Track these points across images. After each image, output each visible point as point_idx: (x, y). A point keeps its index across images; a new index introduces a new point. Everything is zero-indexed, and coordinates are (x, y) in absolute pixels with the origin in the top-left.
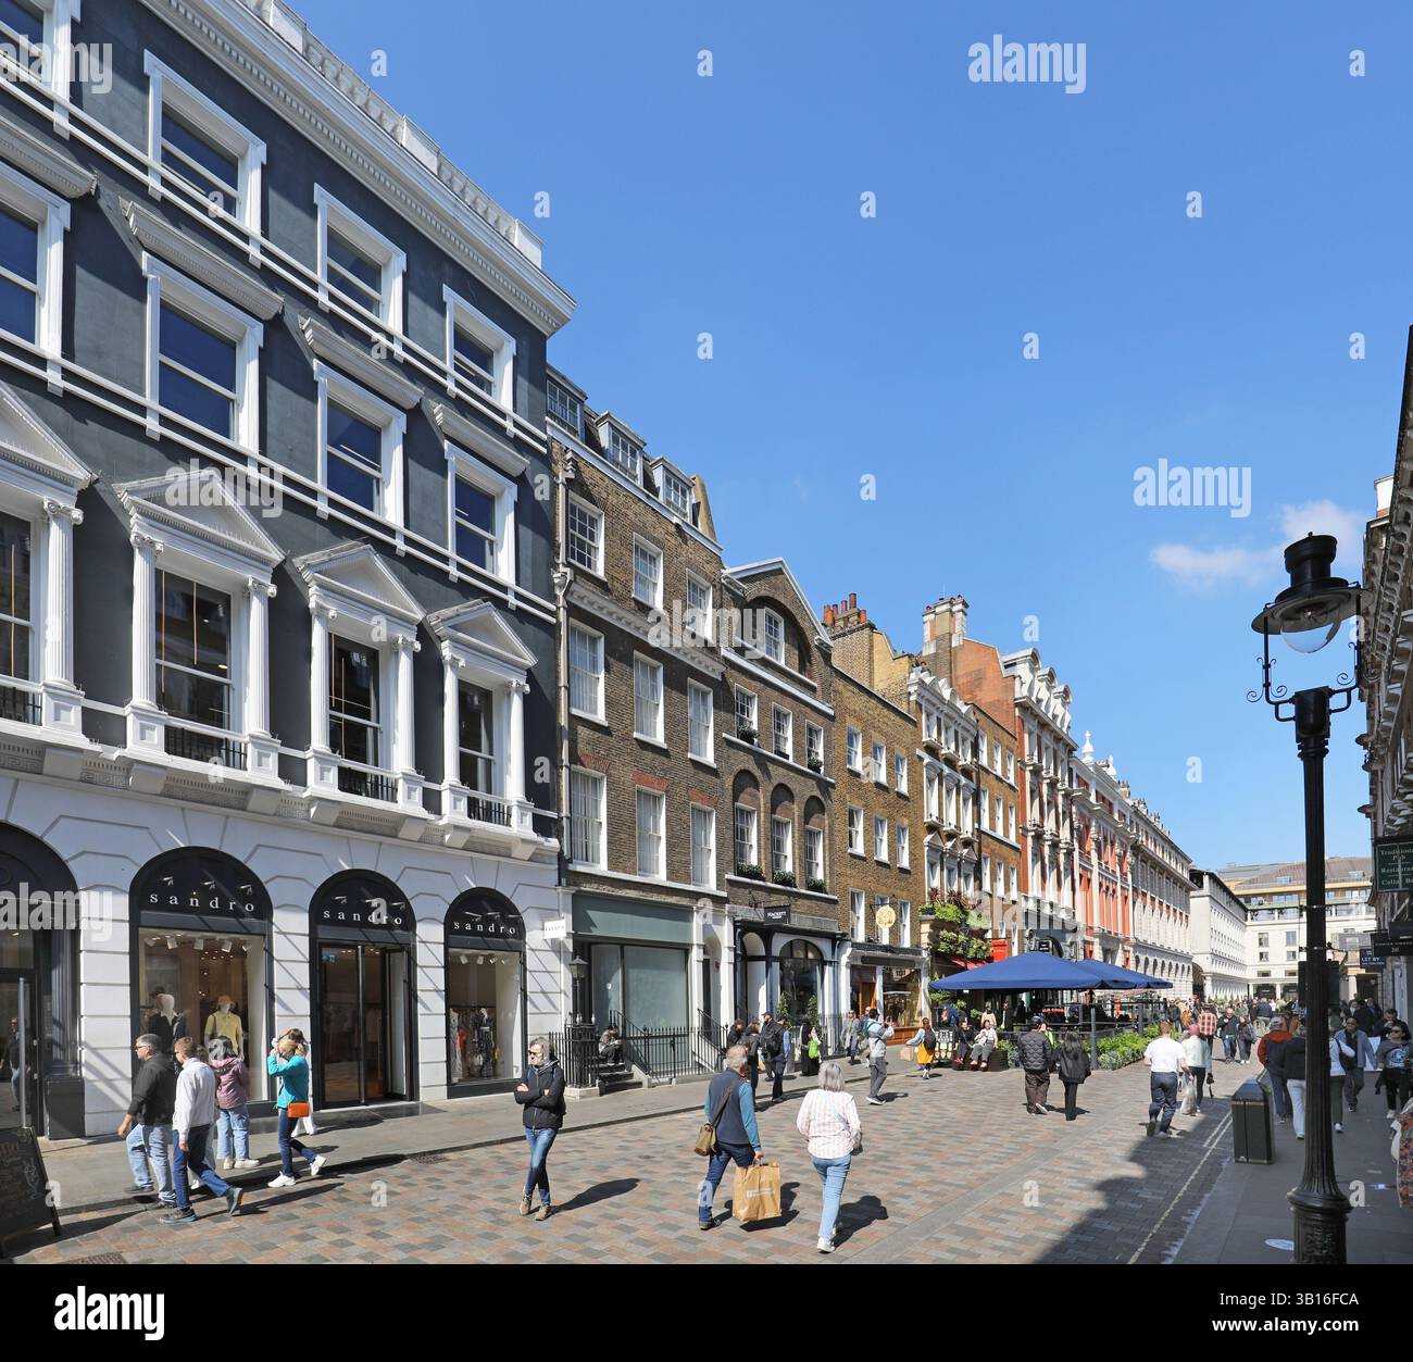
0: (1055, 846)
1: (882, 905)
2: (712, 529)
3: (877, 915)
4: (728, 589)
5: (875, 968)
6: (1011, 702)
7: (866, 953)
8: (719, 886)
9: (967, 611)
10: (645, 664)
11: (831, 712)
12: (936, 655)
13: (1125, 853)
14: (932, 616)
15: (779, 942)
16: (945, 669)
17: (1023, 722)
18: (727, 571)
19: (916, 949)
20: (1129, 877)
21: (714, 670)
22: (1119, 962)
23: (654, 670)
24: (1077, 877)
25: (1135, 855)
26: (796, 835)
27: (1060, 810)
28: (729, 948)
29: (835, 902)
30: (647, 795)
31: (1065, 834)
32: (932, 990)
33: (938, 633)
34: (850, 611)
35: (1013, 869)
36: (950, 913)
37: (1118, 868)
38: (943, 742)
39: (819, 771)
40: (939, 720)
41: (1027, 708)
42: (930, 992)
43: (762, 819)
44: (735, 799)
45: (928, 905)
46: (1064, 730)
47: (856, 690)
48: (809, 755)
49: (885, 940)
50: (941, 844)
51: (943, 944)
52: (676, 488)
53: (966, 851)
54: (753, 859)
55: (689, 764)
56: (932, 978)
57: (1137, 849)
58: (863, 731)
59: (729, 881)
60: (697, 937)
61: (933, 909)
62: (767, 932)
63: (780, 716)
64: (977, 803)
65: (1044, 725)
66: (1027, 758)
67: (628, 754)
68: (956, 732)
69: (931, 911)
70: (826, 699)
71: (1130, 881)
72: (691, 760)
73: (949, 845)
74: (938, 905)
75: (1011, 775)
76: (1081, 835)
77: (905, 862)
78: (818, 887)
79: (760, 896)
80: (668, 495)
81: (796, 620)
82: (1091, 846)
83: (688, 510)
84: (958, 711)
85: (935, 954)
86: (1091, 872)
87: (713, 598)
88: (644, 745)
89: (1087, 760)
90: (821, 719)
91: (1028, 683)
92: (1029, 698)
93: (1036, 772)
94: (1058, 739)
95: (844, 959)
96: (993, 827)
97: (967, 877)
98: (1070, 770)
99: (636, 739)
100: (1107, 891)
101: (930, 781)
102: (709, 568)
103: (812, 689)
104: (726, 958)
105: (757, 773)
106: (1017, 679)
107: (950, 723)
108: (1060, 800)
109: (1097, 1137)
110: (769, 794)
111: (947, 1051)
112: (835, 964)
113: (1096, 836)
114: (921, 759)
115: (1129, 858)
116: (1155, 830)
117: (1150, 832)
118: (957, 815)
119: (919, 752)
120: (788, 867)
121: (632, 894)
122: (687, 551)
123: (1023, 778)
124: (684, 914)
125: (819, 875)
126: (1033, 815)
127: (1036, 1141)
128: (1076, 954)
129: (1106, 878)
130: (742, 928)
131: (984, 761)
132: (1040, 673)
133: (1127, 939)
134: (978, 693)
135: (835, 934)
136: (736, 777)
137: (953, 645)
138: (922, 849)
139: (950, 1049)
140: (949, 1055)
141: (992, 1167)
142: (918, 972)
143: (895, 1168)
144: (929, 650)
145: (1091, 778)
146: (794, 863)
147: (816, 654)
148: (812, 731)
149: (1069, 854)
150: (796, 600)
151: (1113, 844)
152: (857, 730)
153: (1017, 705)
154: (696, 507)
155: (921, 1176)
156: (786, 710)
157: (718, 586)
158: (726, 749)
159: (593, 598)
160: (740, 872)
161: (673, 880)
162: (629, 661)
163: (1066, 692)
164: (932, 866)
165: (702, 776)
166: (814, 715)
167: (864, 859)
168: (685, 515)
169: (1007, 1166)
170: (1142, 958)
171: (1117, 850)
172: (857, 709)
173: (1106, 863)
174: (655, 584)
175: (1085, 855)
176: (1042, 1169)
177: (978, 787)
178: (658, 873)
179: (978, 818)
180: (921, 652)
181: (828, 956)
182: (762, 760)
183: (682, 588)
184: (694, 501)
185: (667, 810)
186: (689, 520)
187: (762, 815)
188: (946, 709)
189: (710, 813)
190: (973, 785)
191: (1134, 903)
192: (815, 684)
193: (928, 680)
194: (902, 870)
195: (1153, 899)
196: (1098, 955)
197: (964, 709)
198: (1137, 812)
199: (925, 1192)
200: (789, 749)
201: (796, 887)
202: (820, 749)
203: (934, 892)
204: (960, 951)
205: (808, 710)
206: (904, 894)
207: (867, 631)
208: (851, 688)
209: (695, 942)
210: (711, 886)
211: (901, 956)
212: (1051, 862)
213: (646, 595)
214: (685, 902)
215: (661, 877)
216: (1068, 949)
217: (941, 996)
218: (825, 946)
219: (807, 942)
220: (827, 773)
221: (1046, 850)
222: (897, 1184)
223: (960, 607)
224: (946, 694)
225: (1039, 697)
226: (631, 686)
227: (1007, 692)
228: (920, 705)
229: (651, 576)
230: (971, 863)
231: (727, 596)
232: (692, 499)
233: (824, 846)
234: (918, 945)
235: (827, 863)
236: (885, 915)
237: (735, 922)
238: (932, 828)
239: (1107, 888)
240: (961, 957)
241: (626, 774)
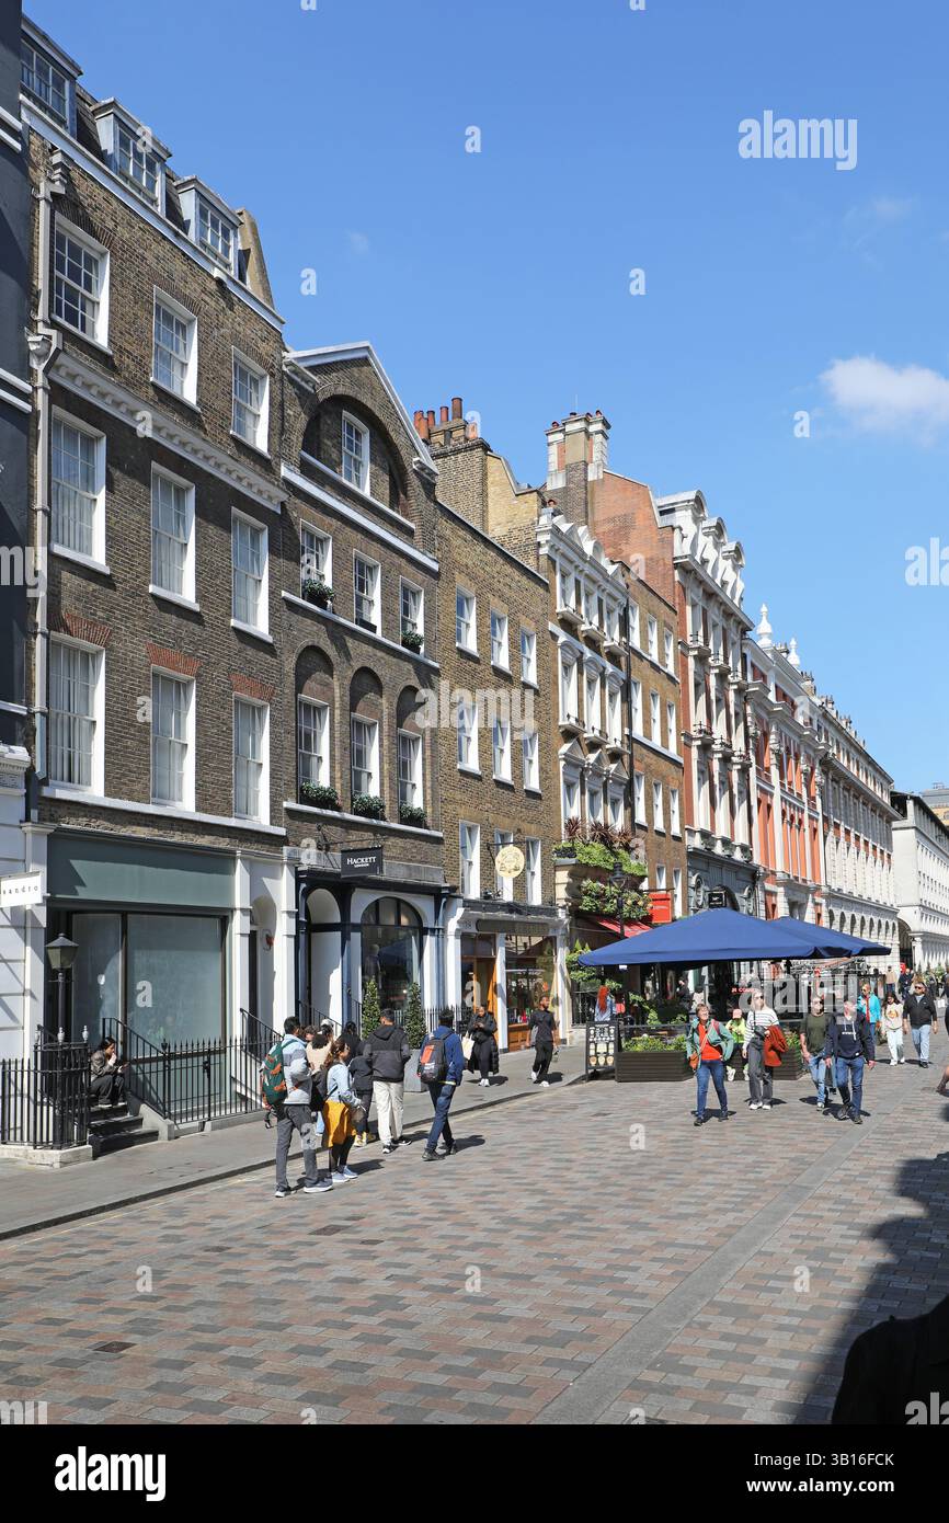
0: (726, 760)
1: (504, 844)
2: (267, 291)
3: (498, 859)
4: (292, 381)
5: (495, 937)
6: (669, 562)
7: (484, 915)
8: (274, 820)
9: (608, 432)
10: (167, 483)
11: (435, 567)
12: (565, 489)
13: (813, 769)
14: (560, 436)
15: (361, 901)
16: (579, 510)
17: (684, 589)
18: (291, 355)
19: (549, 908)
20: (819, 801)
21: (270, 498)
22: (809, 917)
23: (180, 492)
24: (754, 802)
25: (825, 773)
26: (386, 743)
27: (732, 712)
28: (288, 912)
29: (439, 841)
30: (168, 680)
31: (738, 743)
32: (573, 966)
33: (569, 460)
34: (454, 423)
35: (673, 792)
36: (596, 853)
37: (804, 790)
38: (583, 613)
39: (417, 651)
40: (577, 582)
41: (690, 571)
42: (570, 969)
43: (337, 718)
44: (299, 689)
45: (565, 843)
46: (736, 602)
47: (469, 537)
48: (404, 628)
49: (508, 896)
50: (581, 757)
51: (586, 899)
52: (215, 224)
53: (613, 767)
54: (323, 778)
55: (232, 635)
56: (572, 950)
57: (827, 765)
58: (478, 595)
59: (288, 811)
60: (240, 897)
61: (573, 849)
62: (342, 888)
63: (363, 570)
64: (627, 699)
65: (710, 595)
66: (689, 639)
67: (141, 617)
68: (600, 601)
69: (570, 853)
70: (428, 548)
71: (819, 809)
72: (235, 629)
73: (592, 757)
74: (579, 843)
75: (670, 661)
76: (758, 744)
77: (533, 782)
78: (415, 819)
79: (334, 833)
80: (202, 233)
81: (388, 434)
82: (770, 760)
83: (232, 258)
84: (603, 572)
85: (576, 913)
86: (772, 795)
87: (271, 392)
88: (165, 605)
89: (764, 643)
90: (421, 576)
91: (690, 538)
92: (692, 556)
93: (702, 659)
94: (729, 614)
95: (453, 925)
96: (648, 734)
97: (615, 803)
98: (744, 656)
99: (152, 595)
100: (792, 822)
101: (567, 668)
102: (264, 348)
103: (409, 533)
104: (284, 928)
105: (331, 651)
106: (677, 531)
107: (592, 587)
108: (732, 696)
109: (850, 1165)
110: (347, 683)
111: (607, 1054)
112: (440, 932)
113: (776, 747)
114: (554, 637)
115: (818, 777)
116: (848, 739)
117: (842, 741)
118: (601, 717)
119: (553, 627)
120: (373, 790)
121: (142, 832)
122: (233, 321)
123: (685, 666)
124: (219, 862)
125: (417, 801)
126: (698, 717)
127: (773, 1177)
128: (755, 909)
129: (790, 803)
130: (308, 882)
131: (635, 641)
132: (705, 524)
133: (818, 888)
134: (623, 547)
135: (440, 888)
136: (300, 657)
137: (590, 479)
138: (556, 763)
139: (611, 1052)
140: (611, 1061)
141: (731, 1216)
142: (551, 941)
143: (599, 1229)
144: (556, 483)
145: (769, 669)
146: (382, 785)
147: (414, 482)
148: (409, 593)
149: (744, 771)
150: (388, 404)
151: (797, 758)
152: (470, 593)
153: (676, 566)
154: (244, 255)
155: (640, 1238)
156: (370, 561)
157: (278, 376)
158: (286, 613)
159: (92, 378)
160: (304, 798)
161: (205, 811)
162: (144, 477)
163: (738, 552)
164: (569, 786)
165: (250, 652)
166: (411, 569)
167: (478, 778)
168: (227, 266)
169: (748, 1214)
170: (837, 913)
171: (803, 767)
172: (470, 563)
173: (790, 783)
174: (184, 365)
175: (763, 773)
176: (795, 1215)
177: (629, 677)
178: (181, 800)
179: (628, 721)
180: (545, 486)
181: (429, 922)
182: (337, 632)
183: (227, 374)
184: (240, 247)
185: (197, 703)
186: (233, 273)
187: (337, 712)
188: (587, 569)
189: (261, 709)
190: (623, 675)
191: (825, 837)
192: (413, 526)
193: (565, 527)
194: (531, 794)
195: (847, 832)
196: (782, 910)
197: (611, 569)
198: (825, 715)
199: (654, 1260)
200: (375, 617)
201: (385, 820)
202: (419, 619)
203: (572, 826)
204: (609, 908)
205: (403, 562)
206: (533, 827)
207: (478, 452)
208: (462, 533)
209: (238, 904)
210: (261, 819)
211: (531, 918)
212: (721, 783)
213: (169, 379)
214: (223, 843)
215: (185, 805)
216: (745, 903)
217: (585, 975)
218: (425, 906)
219: (399, 901)
220: (428, 654)
221: (716, 766)
222: (613, 1251)
223: (599, 426)
224: (588, 547)
225: (705, 556)
226: (146, 515)
227: (663, 548)
228: (554, 562)
229: (177, 352)
230: (621, 784)
231: (290, 390)
232: (237, 243)
233: (424, 759)
234: (552, 902)
235: (429, 784)
236: (510, 859)
237: (297, 874)
238: (570, 734)
239: (792, 818)
240: (611, 917)
241: (137, 649)
